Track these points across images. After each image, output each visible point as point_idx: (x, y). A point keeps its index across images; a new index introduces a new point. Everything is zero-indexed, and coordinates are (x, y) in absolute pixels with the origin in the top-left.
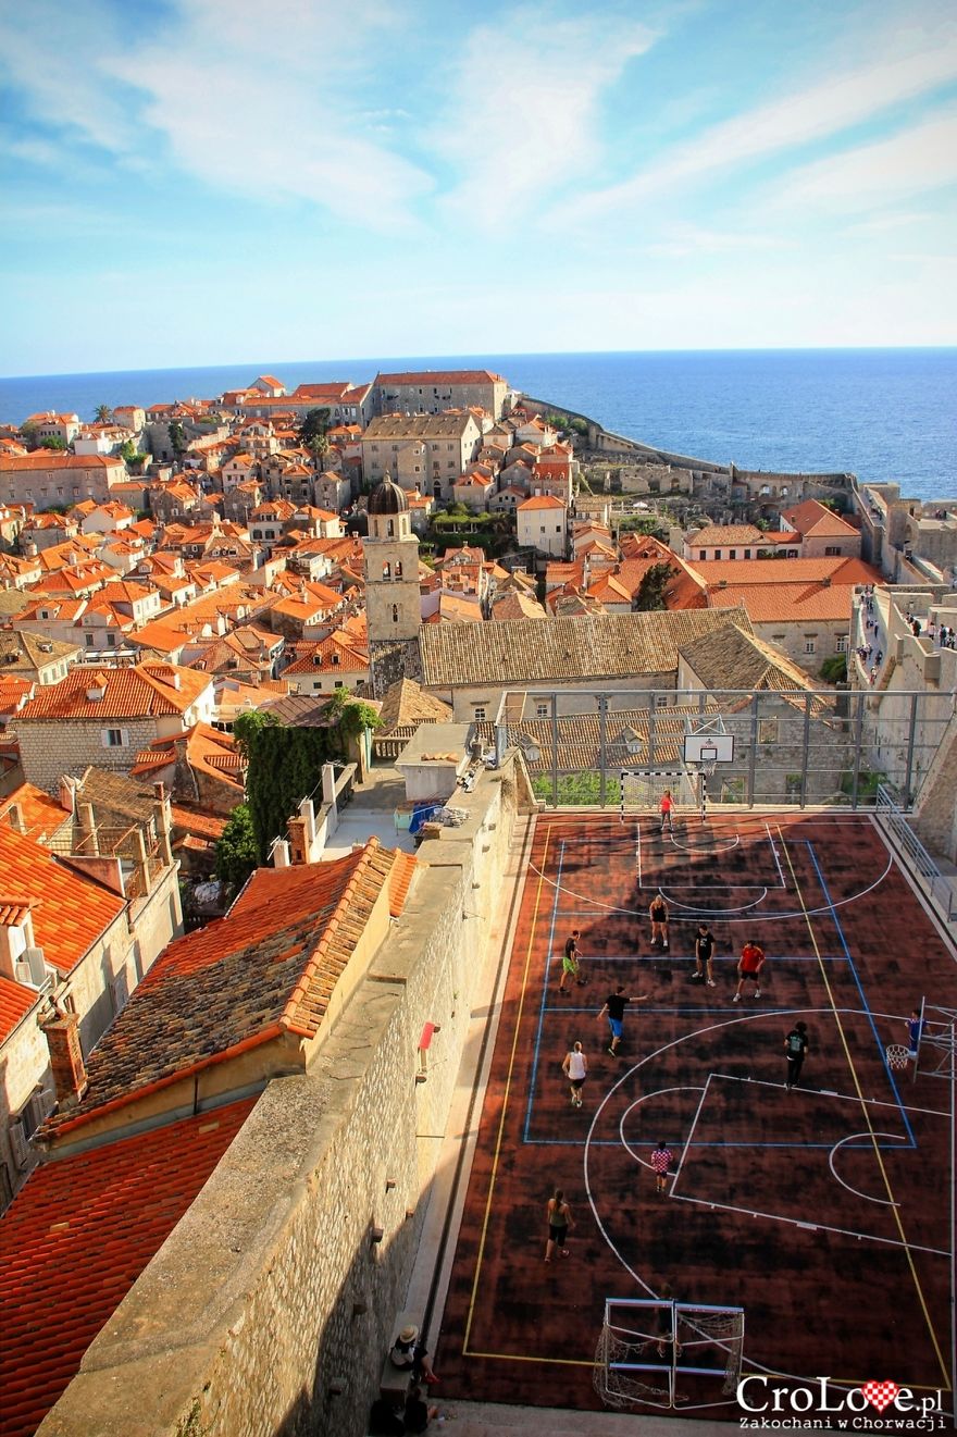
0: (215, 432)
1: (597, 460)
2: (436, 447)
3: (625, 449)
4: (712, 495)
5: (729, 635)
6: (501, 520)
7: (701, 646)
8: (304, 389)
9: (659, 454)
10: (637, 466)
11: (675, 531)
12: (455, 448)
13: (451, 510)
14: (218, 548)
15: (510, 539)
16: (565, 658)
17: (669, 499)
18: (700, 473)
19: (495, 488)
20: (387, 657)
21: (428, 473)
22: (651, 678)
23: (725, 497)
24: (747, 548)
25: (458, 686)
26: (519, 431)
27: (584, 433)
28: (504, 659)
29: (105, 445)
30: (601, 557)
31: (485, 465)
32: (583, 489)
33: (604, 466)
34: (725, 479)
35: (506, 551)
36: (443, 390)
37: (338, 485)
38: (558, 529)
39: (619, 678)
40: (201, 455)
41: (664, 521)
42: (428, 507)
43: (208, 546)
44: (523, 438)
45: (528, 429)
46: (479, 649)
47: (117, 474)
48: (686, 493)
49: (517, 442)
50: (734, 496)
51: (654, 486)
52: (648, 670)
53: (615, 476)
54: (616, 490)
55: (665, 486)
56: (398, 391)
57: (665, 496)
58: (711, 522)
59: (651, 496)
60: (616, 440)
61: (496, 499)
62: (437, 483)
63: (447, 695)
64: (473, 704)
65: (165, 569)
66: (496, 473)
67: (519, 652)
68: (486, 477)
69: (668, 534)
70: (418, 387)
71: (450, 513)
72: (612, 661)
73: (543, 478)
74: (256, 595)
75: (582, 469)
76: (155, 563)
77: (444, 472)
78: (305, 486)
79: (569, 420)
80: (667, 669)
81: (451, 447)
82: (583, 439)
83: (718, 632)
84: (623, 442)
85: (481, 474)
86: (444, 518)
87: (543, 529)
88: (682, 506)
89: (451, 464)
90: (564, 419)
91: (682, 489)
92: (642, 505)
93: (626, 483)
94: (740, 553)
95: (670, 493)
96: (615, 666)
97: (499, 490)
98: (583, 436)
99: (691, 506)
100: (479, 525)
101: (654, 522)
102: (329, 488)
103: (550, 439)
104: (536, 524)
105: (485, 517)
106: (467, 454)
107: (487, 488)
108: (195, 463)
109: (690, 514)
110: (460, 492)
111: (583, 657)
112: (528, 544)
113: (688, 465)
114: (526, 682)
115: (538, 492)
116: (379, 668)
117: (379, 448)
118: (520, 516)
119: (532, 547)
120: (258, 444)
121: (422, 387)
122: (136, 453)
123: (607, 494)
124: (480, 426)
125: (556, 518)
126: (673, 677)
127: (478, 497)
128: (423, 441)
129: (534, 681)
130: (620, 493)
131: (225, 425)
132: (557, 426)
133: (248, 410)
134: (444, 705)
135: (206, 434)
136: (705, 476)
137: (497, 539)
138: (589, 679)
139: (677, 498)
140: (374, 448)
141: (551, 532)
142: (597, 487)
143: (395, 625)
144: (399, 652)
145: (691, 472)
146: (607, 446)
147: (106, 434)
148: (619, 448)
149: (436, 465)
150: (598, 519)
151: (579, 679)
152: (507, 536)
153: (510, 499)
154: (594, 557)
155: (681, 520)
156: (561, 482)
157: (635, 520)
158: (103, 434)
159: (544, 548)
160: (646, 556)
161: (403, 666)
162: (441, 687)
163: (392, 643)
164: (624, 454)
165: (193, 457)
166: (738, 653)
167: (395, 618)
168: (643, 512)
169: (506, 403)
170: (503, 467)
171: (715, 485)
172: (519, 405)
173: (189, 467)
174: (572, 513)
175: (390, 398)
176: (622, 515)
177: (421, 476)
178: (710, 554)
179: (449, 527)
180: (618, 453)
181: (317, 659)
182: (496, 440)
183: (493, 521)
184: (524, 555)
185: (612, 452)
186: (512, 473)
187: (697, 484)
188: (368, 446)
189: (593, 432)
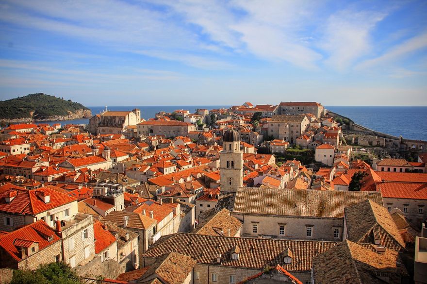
0: (226, 118)
1: (351, 133)
2: (292, 126)
3: (362, 130)
4: (392, 147)
5: (365, 205)
6: (310, 152)
7: (353, 208)
8: (258, 107)
9: (374, 132)
10: (365, 136)
11: (375, 160)
12: (299, 126)
13: (294, 147)
14: (210, 154)
15: (312, 159)
16: (294, 207)
17: (375, 148)
18: (388, 140)
19: (312, 141)
20: (224, 199)
21: (289, 135)
22: (331, 220)
23: (397, 148)
24: (401, 168)
25: (247, 214)
26: (323, 122)
27: (348, 124)
28: (268, 205)
29: (193, 120)
30: (342, 167)
31: (308, 133)
32: (343, 143)
33: (353, 135)
34: (398, 142)
35: (311, 163)
36: (301, 108)
37: (258, 137)
38: (331, 156)
39: (317, 218)
40: (219, 124)
41: (371, 156)
42: (286, 145)
43: (207, 153)
44: (324, 124)
45: (326, 122)
46: (259, 200)
47: (191, 129)
48: (382, 146)
49: (322, 125)
50: (401, 148)
51: (370, 143)
52: (331, 216)
53: (356, 139)
54: (356, 144)
55: (375, 143)
56: (286, 108)
57: (374, 147)
58: (390, 157)
59: (368, 147)
60: (359, 127)
61: (311, 145)
62: (292, 138)
63: (241, 217)
64: (252, 222)
65: (185, 158)
66: (312, 136)
67: (275, 203)
68: (308, 137)
69: (372, 161)
70: (293, 107)
71: (293, 148)
72: (315, 211)
73: (328, 138)
74: (209, 170)
75: (344, 136)
76: (182, 156)
77: (295, 134)
78: (247, 136)
79: (343, 119)
80: (339, 217)
81: (297, 126)
82: (347, 126)
83: (362, 203)
84: (361, 128)
85: (307, 136)
86: (291, 150)
87: (325, 156)
88: (380, 151)
89: (297, 132)
90: (341, 119)
91: (381, 145)
92: (363, 149)
93: (360, 142)
94: (398, 169)
95: (376, 146)
96: (316, 213)
97: (313, 141)
98: (347, 125)
99: (383, 151)
100: (302, 153)
101: (367, 156)
102: (255, 137)
103: (334, 125)
104: (322, 154)
105: (305, 150)
106: (303, 128)
107: (308, 140)
108: (217, 127)
109: (383, 154)
110: (299, 142)
111: (303, 207)
112: (319, 161)
113: (385, 136)
114: (275, 216)
115: (326, 143)
116: (220, 202)
117: (274, 125)
118: (317, 150)
119: (320, 162)
120: (237, 122)
121: (295, 107)
122: (201, 123)
123: (352, 145)
124: (310, 120)
125: (330, 152)
126: (342, 221)
127: (304, 143)
128: (288, 123)
129: (279, 216)
130: (358, 145)
131: (230, 116)
132: (338, 121)
133: (239, 112)
134: (239, 222)
135: (223, 118)
136: (390, 141)
137: (307, 159)
138: (303, 218)
139: (378, 148)
140: (272, 125)
141: (328, 157)
142: (349, 142)
143: (230, 186)
144: (230, 197)
145: (384, 139)
146: (355, 129)
147: (194, 117)
148: (359, 130)
149: (292, 132)
150: (346, 154)
151: (298, 217)
152: (312, 158)
153: (315, 145)
154: (339, 167)
155: (379, 156)
156: (334, 140)
157: (360, 155)
158: (193, 117)
159: (325, 163)
160: (360, 168)
161: (229, 203)
162: (239, 214)
163: (228, 193)
164: (361, 132)
165: (217, 125)
166: (366, 214)
167: (230, 183)
168: (364, 152)
169: (322, 113)
170: (315, 133)
171: (394, 144)
172: (327, 114)
173: (215, 128)
174: (336, 151)
175: (284, 110)
176: (356, 153)
177: (287, 135)
178: (386, 169)
179: (291, 153)
180: (359, 131)
181: (210, 196)
182: (314, 125)
183: (307, 152)
184: (318, 165)
185: (357, 131)
186: (318, 136)
187: (387, 143)
188: (270, 124)
189: (351, 124)
